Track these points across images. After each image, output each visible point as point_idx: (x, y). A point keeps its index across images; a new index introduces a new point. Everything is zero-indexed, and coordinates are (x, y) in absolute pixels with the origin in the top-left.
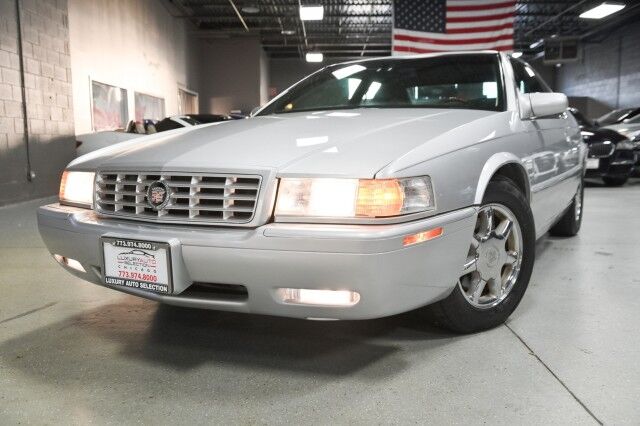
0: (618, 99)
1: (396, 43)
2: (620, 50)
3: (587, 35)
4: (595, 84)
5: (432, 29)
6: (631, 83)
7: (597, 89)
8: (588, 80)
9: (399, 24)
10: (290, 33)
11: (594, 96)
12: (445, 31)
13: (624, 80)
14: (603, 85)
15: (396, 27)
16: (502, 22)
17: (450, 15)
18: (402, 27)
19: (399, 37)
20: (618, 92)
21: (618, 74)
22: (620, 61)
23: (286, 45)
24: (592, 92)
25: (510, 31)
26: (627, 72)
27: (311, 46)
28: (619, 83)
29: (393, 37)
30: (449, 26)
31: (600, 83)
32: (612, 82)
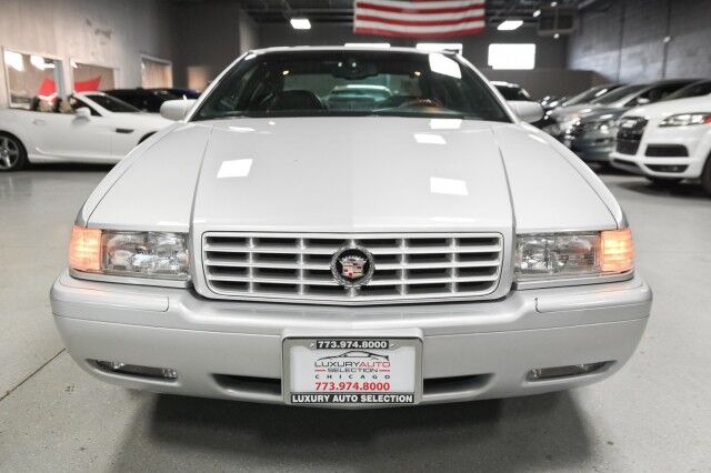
1: (359, 11)
2: (623, 20)
3: (586, 3)
4: (600, 56)
6: (631, 56)
7: (601, 62)
8: (593, 52)
11: (598, 69)
13: (626, 52)
14: (606, 58)
19: (361, 5)
20: (619, 66)
21: (620, 47)
22: (622, 32)
24: (597, 65)
26: (629, 44)
27: (295, 11)
28: (620, 56)
29: (355, 5)
31: (604, 55)
32: (614, 54)
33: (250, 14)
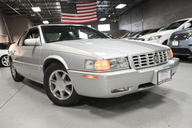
0: (132, 30)
2: (131, 16)
3: (122, 13)
4: (126, 26)
5: (73, 13)
8: (124, 25)
9: (63, 12)
10: (34, 15)
11: (126, 29)
12: (77, 13)
13: (133, 24)
14: (128, 26)
15: (62, 13)
16: (93, 10)
17: (78, 9)
18: (64, 13)
19: (63, 16)
20: (132, 28)
21: (131, 23)
22: (131, 20)
23: (36, 19)
24: (126, 28)
25: (96, 13)
26: (133, 23)
27: (44, 19)
29: (61, 16)
30: (78, 12)
31: (127, 26)
32: (130, 25)
33: (31, 20)
